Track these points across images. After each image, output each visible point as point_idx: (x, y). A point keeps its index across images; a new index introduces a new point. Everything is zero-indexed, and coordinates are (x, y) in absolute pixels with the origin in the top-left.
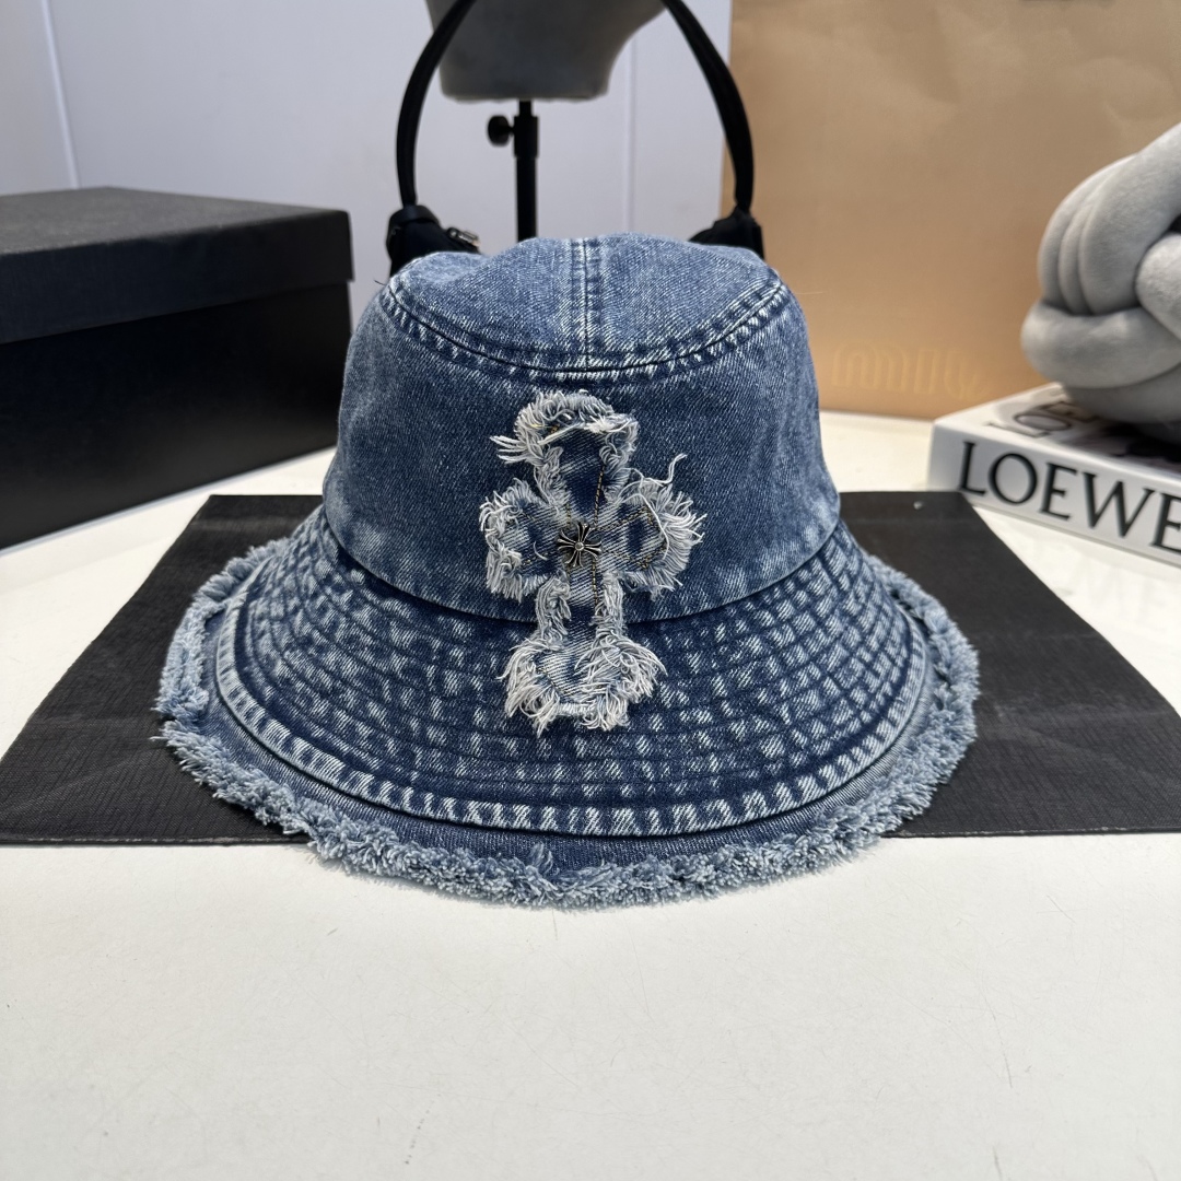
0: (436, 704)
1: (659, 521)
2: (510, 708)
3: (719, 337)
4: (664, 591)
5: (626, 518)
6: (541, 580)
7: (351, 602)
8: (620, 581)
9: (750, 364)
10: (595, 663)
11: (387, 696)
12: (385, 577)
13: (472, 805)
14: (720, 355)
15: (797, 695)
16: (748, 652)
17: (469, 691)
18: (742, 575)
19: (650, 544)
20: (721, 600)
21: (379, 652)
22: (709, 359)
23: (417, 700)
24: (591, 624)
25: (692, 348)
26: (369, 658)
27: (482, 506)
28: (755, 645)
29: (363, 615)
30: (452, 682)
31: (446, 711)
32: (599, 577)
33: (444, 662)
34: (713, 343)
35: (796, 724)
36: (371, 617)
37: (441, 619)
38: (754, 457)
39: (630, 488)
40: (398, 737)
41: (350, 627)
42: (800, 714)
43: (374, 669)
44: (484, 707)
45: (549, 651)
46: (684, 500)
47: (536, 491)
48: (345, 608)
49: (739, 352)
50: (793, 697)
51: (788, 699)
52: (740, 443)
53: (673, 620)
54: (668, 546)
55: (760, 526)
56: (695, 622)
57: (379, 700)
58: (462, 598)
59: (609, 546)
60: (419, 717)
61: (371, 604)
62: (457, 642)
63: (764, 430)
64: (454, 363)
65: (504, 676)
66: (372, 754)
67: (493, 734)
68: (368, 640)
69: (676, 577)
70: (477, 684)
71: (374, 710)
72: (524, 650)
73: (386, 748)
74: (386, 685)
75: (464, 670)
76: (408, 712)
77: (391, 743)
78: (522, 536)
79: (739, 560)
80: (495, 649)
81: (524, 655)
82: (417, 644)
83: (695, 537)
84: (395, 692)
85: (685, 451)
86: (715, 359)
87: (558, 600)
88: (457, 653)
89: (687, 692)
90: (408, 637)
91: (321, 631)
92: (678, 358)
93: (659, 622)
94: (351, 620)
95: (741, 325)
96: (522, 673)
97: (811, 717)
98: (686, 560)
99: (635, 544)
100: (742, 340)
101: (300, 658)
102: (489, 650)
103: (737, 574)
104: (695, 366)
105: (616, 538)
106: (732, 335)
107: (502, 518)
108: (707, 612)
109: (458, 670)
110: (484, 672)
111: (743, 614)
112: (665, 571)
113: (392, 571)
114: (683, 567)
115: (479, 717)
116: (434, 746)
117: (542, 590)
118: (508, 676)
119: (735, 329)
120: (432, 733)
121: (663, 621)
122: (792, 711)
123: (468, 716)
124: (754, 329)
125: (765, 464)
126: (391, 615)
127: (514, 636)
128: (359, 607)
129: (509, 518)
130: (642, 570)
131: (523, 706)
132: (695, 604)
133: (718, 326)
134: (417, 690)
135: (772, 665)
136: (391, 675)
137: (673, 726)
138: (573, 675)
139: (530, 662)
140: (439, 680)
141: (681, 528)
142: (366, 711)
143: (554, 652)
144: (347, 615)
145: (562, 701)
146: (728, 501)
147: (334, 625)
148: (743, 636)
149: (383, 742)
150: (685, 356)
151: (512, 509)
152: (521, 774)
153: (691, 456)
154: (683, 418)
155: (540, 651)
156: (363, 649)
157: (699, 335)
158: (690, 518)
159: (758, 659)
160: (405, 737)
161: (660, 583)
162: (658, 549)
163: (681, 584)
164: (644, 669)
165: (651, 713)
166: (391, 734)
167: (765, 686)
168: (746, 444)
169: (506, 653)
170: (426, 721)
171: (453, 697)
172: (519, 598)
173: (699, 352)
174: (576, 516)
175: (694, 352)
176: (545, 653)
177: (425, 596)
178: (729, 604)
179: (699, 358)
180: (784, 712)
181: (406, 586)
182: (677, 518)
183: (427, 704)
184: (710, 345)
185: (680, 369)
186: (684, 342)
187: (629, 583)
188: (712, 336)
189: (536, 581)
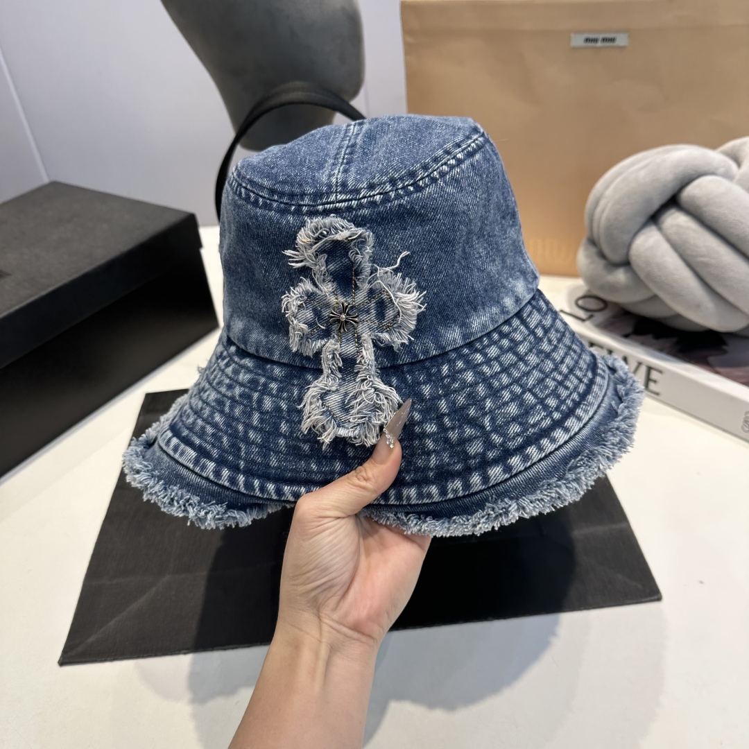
0: (256, 416)
1: (394, 298)
2: (305, 426)
3: (426, 174)
4: (403, 344)
5: (374, 298)
6: (323, 342)
7: (227, 364)
8: (373, 340)
9: (450, 190)
10: (358, 400)
11: (227, 410)
12: (243, 346)
13: (287, 488)
14: (427, 186)
15: (499, 408)
16: (464, 382)
17: (278, 409)
18: (457, 330)
19: (390, 314)
20: (444, 348)
21: (230, 387)
22: (419, 189)
23: (244, 412)
24: (355, 371)
25: (407, 183)
27: (283, 297)
28: (469, 377)
29: (230, 369)
30: (268, 404)
31: (262, 421)
32: (359, 338)
33: (265, 391)
34: (422, 179)
35: (496, 429)
36: (234, 369)
37: (269, 366)
38: (459, 252)
39: (373, 278)
40: (230, 435)
41: (222, 376)
42: (500, 421)
44: (287, 421)
45: (330, 391)
46: (411, 283)
47: (315, 285)
48: (223, 367)
49: (440, 182)
50: (495, 410)
51: (491, 412)
52: (446, 242)
53: (412, 363)
54: (401, 314)
55: (467, 298)
56: (427, 364)
57: (222, 412)
59: (363, 317)
60: (244, 423)
61: (235, 363)
62: (275, 379)
64: (260, 208)
65: (302, 406)
66: (213, 446)
67: (293, 440)
69: (409, 334)
70: (284, 406)
71: (218, 418)
72: (315, 389)
73: (222, 442)
75: (277, 396)
76: (238, 420)
77: (225, 439)
78: (308, 314)
79: (455, 321)
80: (297, 385)
81: (314, 394)
83: (420, 308)
84: (232, 408)
85: (408, 250)
86: (423, 188)
87: (334, 354)
88: (274, 386)
89: (420, 411)
90: (247, 377)
92: (397, 189)
93: (403, 365)
95: (442, 165)
96: (313, 406)
97: (509, 422)
98: (414, 323)
99: (381, 315)
100: (442, 175)
102: (293, 385)
103: (454, 330)
104: (408, 194)
105: (368, 312)
106: (435, 173)
107: (294, 303)
108: (435, 357)
109: (272, 396)
110: (289, 399)
111: (461, 356)
112: (401, 331)
114: (413, 328)
115: (284, 427)
116: (253, 443)
117: (324, 349)
118: (304, 406)
119: (438, 168)
120: (252, 435)
121: (405, 364)
122: (493, 420)
123: (276, 427)
124: (453, 167)
125: (466, 256)
126: (243, 366)
127: (310, 377)
129: (299, 303)
130: (387, 332)
131: (314, 427)
132: (426, 352)
133: (425, 168)
134: (246, 406)
135: (481, 390)
138: (345, 408)
139: (318, 399)
140: (260, 401)
141: (409, 300)
142: (213, 418)
143: (333, 392)
144: (223, 371)
145: (339, 426)
146: (442, 282)
147: (216, 377)
148: (461, 371)
149: (221, 438)
150: (401, 188)
151: (301, 297)
152: (314, 467)
153: (413, 253)
154: (405, 229)
155: (324, 391)
156: (223, 386)
157: (412, 174)
158: (415, 295)
159: (471, 386)
160: (234, 436)
161: (398, 339)
162: (395, 317)
163: (413, 339)
166: (226, 433)
167: (476, 404)
168: (452, 242)
169: (303, 389)
170: (248, 426)
171: (268, 412)
172: (311, 355)
173: (411, 185)
174: (341, 299)
175: (407, 185)
176: (327, 393)
177: (261, 354)
178: (450, 351)
179: (411, 188)
180: (487, 422)
181: (252, 350)
182: (407, 295)
183: (250, 416)
184: (419, 180)
185: (398, 197)
186: (401, 179)
187: (379, 341)
188: (421, 174)
189: (319, 344)
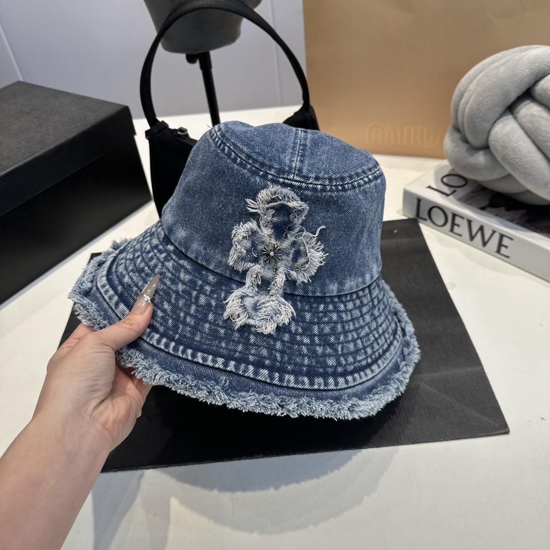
0: (193, 308)
1: (308, 252)
2: (226, 315)
3: (350, 182)
4: (303, 282)
5: (294, 247)
6: (252, 265)
7: (165, 258)
8: (285, 273)
9: (360, 196)
10: (267, 305)
11: (173, 301)
12: (183, 250)
13: (199, 354)
14: (349, 189)
15: (346, 343)
16: (331, 319)
17: (209, 305)
18: (336, 285)
19: (302, 260)
20: (325, 293)
21: (173, 281)
22: (344, 190)
23: (185, 305)
24: (269, 289)
25: (338, 183)
26: (168, 283)
27: (234, 227)
28: (335, 317)
29: (170, 264)
30: (203, 300)
31: (197, 311)
32: (277, 269)
33: (201, 291)
34: (347, 184)
36: (173, 266)
37: (204, 272)
38: (354, 236)
39: (299, 235)
40: (174, 319)
41: (162, 268)
42: (345, 351)
43: (169, 288)
44: (214, 313)
45: (248, 295)
46: (320, 245)
47: (259, 227)
48: (162, 260)
49: (357, 190)
50: (344, 343)
51: (342, 343)
52: (349, 228)
53: (303, 296)
54: (309, 263)
56: (312, 300)
57: (169, 302)
58: (215, 266)
59: (284, 257)
60: (185, 312)
61: (174, 260)
62: (208, 283)
63: (360, 226)
64: (237, 165)
65: (226, 301)
66: (161, 325)
67: (216, 325)
68: (170, 275)
69: (309, 277)
70: (213, 303)
71: (166, 306)
72: (238, 292)
73: (168, 323)
74: (174, 296)
75: (209, 296)
76: (181, 309)
77: (170, 321)
78: (248, 244)
79: (337, 279)
80: (225, 290)
81: (237, 294)
82: (191, 281)
83: (321, 262)
84: (177, 300)
85: (325, 225)
86: (347, 190)
87: (257, 275)
88: (208, 288)
89: (302, 328)
90: (187, 277)
91: (149, 267)
92: (332, 185)
93: (297, 295)
94: (163, 265)
95: (360, 179)
96: (235, 302)
98: (315, 271)
99: (295, 260)
100: (360, 186)
101: (137, 277)
102: (222, 290)
103: (334, 284)
104: (338, 191)
105: (288, 255)
106: (356, 183)
107: (242, 234)
108: (318, 297)
109: (206, 295)
110: (217, 299)
111: (333, 302)
112: (305, 274)
113: (187, 248)
114: (313, 274)
115: (211, 317)
116: (188, 325)
117: (251, 269)
118: (228, 302)
119: (358, 180)
120: (188, 319)
121: (299, 295)
122: (342, 349)
123: (206, 316)
124: (365, 183)
125: (358, 241)
126: (182, 267)
127: (234, 286)
128: (168, 261)
129: (245, 235)
130: (295, 271)
131: (232, 316)
132: (314, 292)
133: (351, 177)
134: (187, 301)
135: (339, 327)
136: (177, 292)
137: (293, 341)
138: (256, 308)
139: (239, 298)
140: (197, 298)
141: (316, 257)
142: (163, 305)
143: (250, 296)
144: (162, 263)
145: (249, 318)
146: (338, 252)
147: (156, 266)
148: (330, 312)
149: (167, 320)
150: (334, 186)
151: (247, 231)
152: (223, 345)
153: (327, 228)
154: (328, 211)
155: (244, 294)
156: (166, 279)
158: (321, 254)
159: (334, 323)
160: (177, 320)
161: (301, 278)
162: (304, 263)
163: (311, 281)
164: (287, 312)
165: (286, 332)
166: (171, 317)
167: (335, 335)
168: (352, 229)
169: (229, 292)
170: (187, 314)
171: (202, 306)
172: (240, 270)
173: (341, 185)
174: (273, 241)
175: (339, 185)
176: (246, 296)
177: (199, 262)
178: (328, 297)
179: (340, 188)
180: (339, 348)
181: (192, 256)
182: (316, 252)
183: (189, 307)
184: (346, 184)
185: (331, 190)
186: (336, 179)
187: (289, 275)
188: (348, 180)
189: (249, 264)
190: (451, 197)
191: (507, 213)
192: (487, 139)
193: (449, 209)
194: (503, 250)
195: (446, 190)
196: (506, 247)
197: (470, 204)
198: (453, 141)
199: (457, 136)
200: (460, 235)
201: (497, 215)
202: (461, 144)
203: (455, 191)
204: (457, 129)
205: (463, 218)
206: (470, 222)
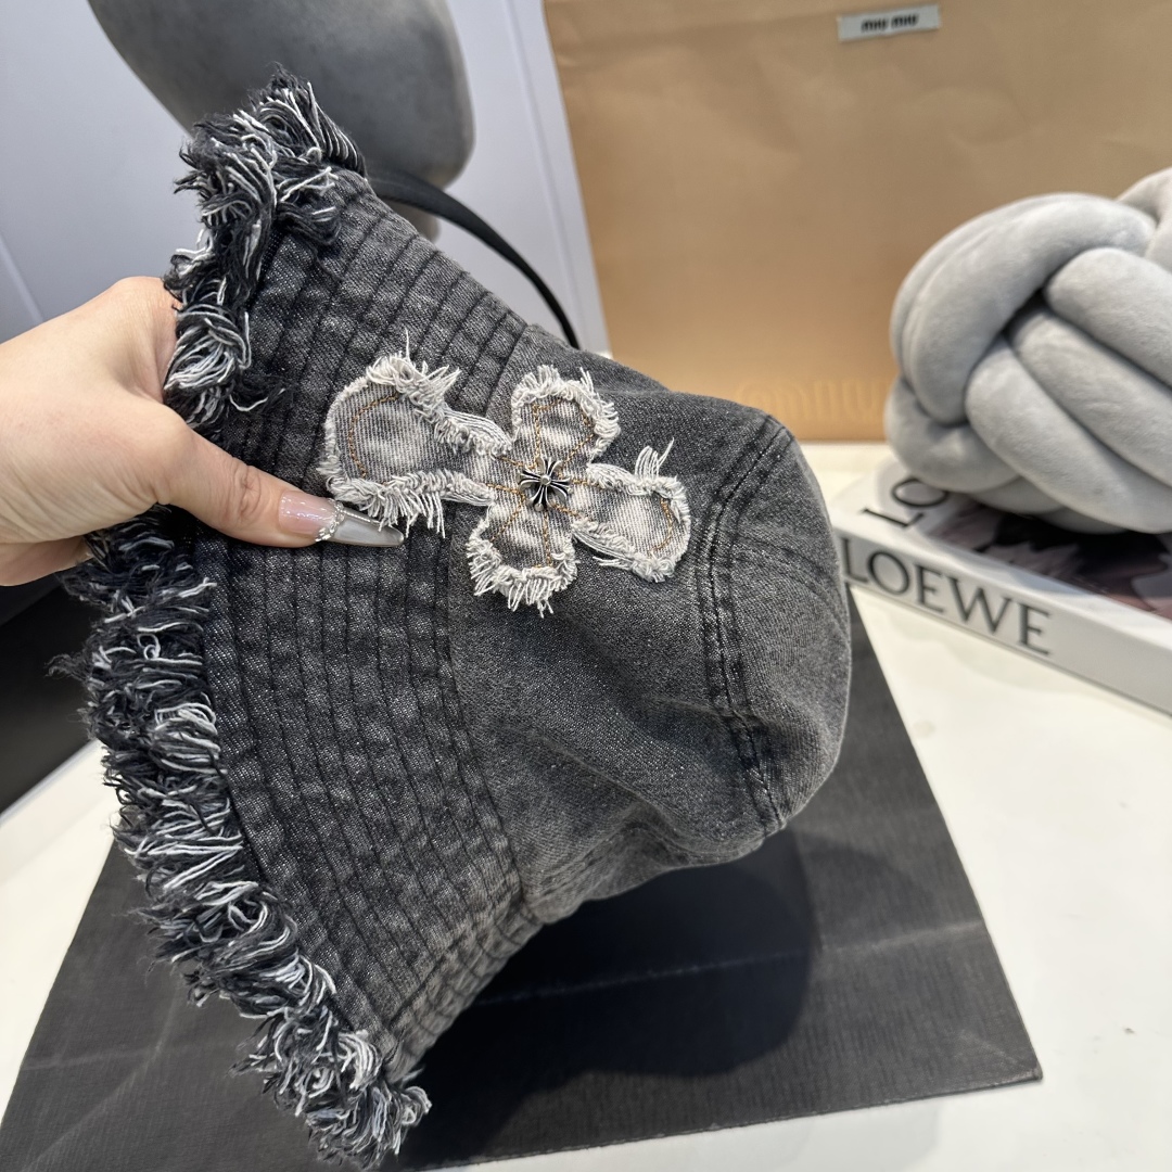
190: (912, 530)
191: (1034, 556)
192: (963, 405)
193: (910, 557)
194: (1034, 638)
195: (902, 514)
196: (1038, 631)
197: (953, 542)
198: (901, 411)
199: (909, 399)
200: (940, 610)
201: (1012, 562)
202: (916, 416)
203: (919, 517)
204: (906, 384)
205: (938, 573)
206: (954, 581)
